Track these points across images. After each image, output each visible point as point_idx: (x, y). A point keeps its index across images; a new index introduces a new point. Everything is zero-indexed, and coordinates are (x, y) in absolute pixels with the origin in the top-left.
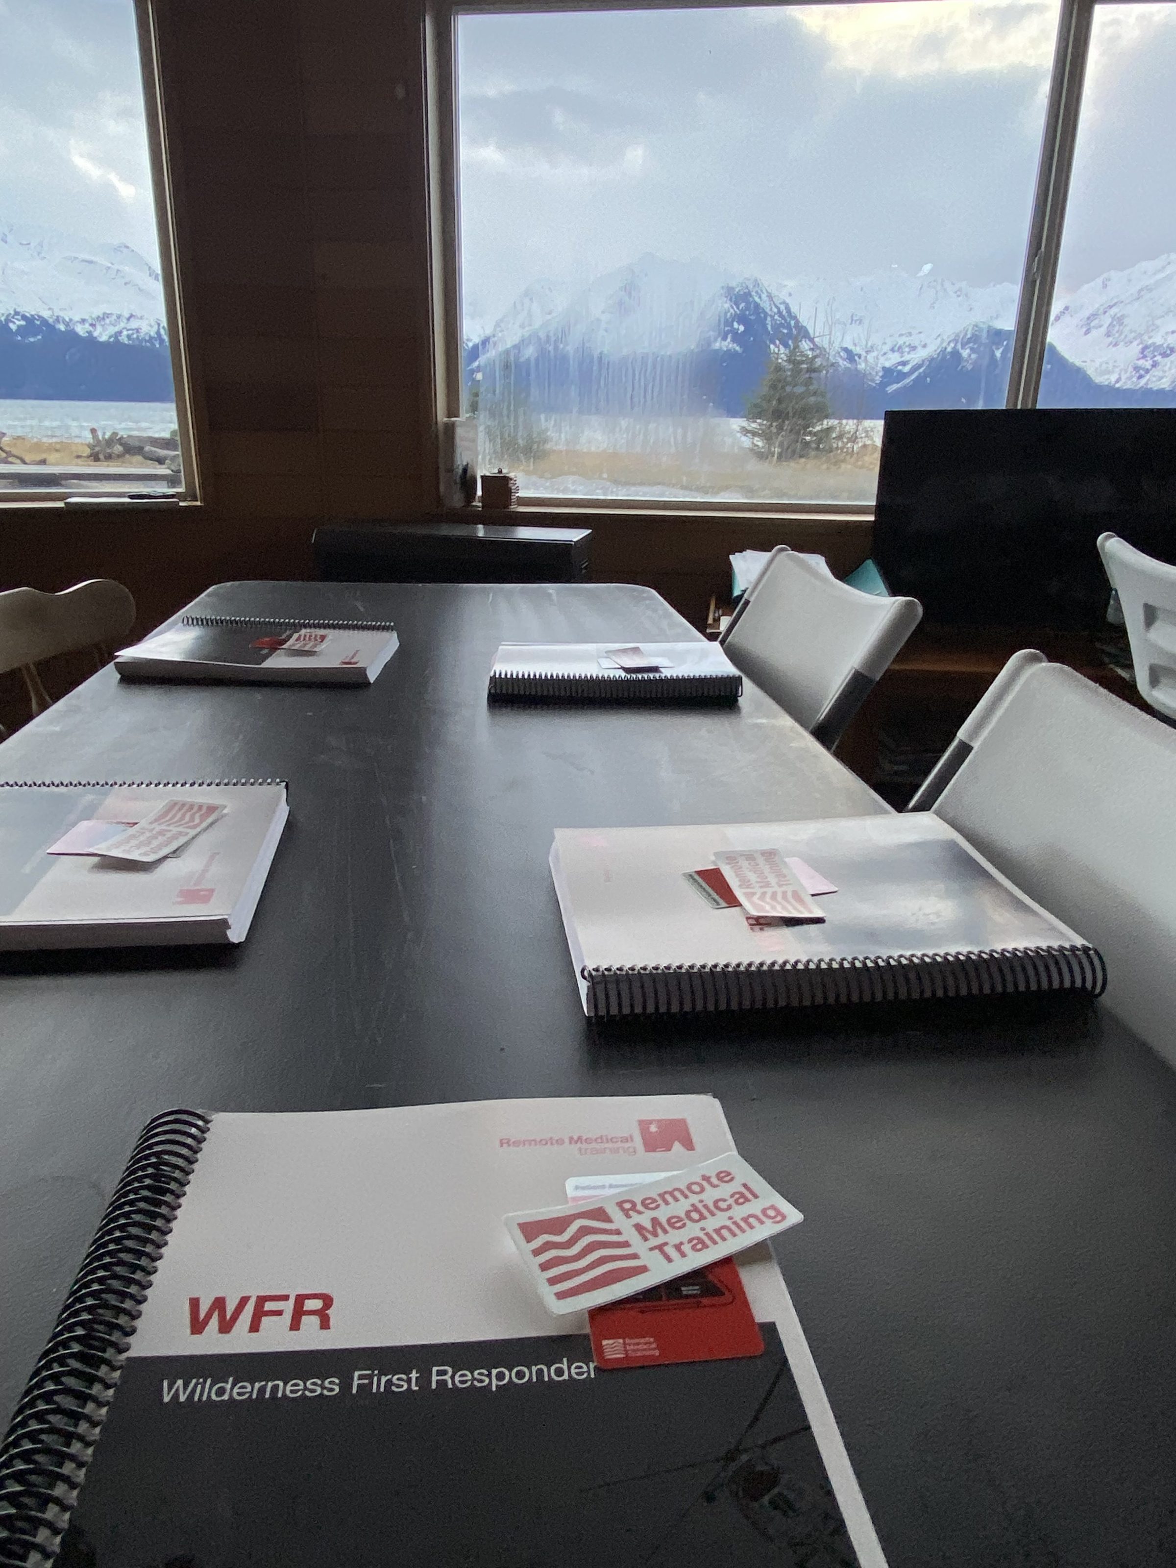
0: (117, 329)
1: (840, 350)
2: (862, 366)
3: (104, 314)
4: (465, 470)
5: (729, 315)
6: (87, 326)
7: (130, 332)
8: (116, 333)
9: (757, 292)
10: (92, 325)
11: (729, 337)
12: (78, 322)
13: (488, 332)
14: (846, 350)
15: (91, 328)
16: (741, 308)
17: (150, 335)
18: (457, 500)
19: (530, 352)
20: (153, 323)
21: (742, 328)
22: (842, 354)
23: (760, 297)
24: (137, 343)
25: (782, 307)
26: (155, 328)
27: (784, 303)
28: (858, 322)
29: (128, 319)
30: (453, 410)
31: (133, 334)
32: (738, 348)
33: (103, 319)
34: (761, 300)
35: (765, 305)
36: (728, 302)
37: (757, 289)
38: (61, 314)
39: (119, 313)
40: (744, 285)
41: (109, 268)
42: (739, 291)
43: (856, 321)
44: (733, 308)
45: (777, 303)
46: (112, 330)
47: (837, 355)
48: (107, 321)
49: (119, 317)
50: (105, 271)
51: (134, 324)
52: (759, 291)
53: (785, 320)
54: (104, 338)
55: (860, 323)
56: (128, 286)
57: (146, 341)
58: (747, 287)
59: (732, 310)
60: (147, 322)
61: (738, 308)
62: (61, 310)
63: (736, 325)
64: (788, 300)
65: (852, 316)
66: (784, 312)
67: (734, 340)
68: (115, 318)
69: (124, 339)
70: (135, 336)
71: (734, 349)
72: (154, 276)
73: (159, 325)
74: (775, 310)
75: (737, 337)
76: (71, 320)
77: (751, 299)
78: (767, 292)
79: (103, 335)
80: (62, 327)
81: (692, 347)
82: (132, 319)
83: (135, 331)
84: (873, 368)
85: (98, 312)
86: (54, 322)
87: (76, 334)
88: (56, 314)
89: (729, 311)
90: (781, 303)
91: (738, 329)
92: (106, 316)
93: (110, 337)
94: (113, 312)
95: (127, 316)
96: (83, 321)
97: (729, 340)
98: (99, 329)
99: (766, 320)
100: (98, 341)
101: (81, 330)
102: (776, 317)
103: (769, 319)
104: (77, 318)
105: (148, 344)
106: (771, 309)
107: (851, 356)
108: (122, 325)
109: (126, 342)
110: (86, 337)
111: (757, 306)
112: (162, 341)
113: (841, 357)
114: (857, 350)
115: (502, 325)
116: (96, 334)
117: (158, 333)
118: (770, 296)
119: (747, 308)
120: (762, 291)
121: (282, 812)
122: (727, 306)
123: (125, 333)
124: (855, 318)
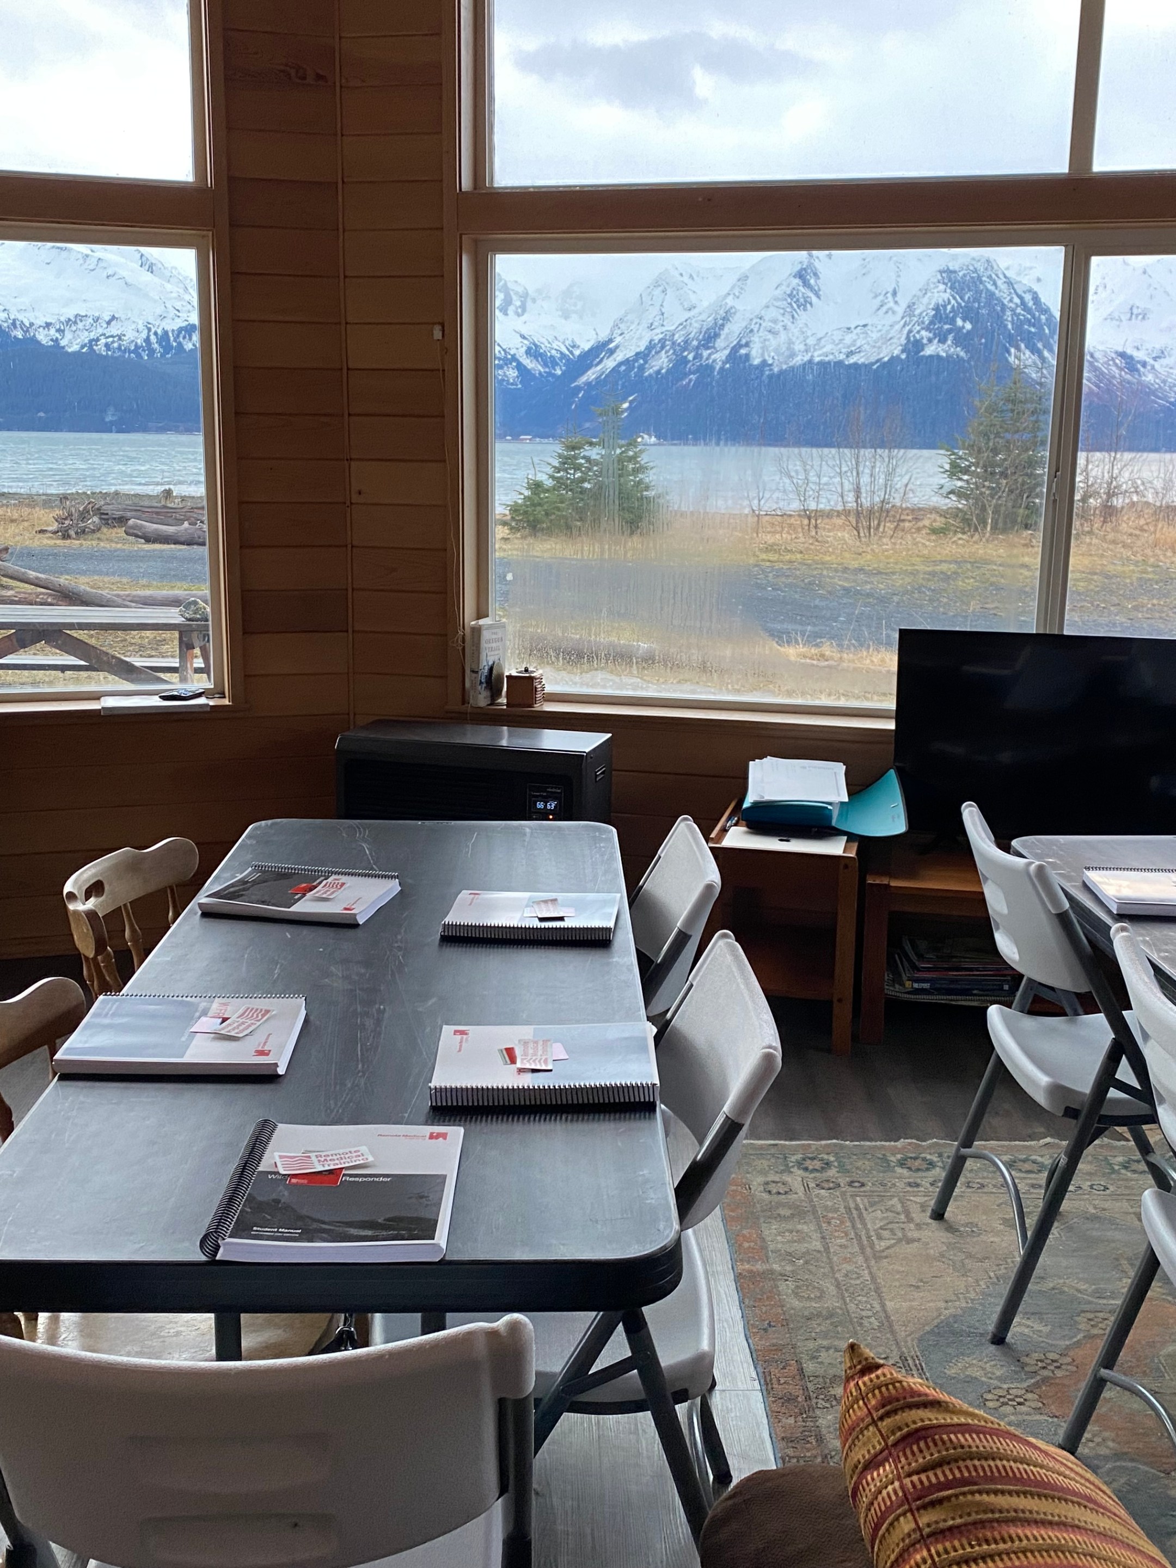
0: (93, 335)
1: (1114, 356)
2: (1149, 378)
3: (76, 316)
4: (491, 669)
5: (949, 307)
6: (52, 331)
7: (111, 339)
8: (91, 341)
9: (990, 277)
10: (58, 330)
11: (950, 337)
12: (40, 326)
13: (603, 336)
14: (1122, 355)
15: (58, 335)
16: (966, 298)
17: (136, 344)
18: (481, 699)
19: (662, 362)
20: (141, 327)
21: (968, 326)
22: (1117, 361)
23: (995, 284)
24: (117, 354)
25: (1028, 297)
26: (144, 335)
27: (1030, 291)
28: (1140, 317)
29: (109, 323)
30: (481, 613)
31: (113, 342)
32: (962, 354)
33: (75, 323)
34: (996, 288)
35: (1002, 292)
36: (948, 291)
37: (989, 273)
38: (20, 317)
39: (97, 314)
40: (971, 268)
41: (87, 256)
42: (965, 275)
43: (1137, 315)
44: (955, 298)
45: (1020, 292)
46: (85, 337)
47: (1111, 363)
48: (80, 325)
49: (96, 320)
50: (81, 261)
51: (114, 330)
52: (994, 276)
53: (1034, 317)
54: (75, 348)
55: (1144, 318)
56: (111, 279)
57: (130, 352)
58: (976, 271)
59: (953, 302)
60: (134, 326)
61: (962, 298)
62: (19, 311)
63: (959, 322)
64: (1036, 288)
65: (1131, 309)
66: (1031, 304)
67: (957, 342)
68: (90, 320)
69: (100, 348)
70: (116, 345)
71: (958, 356)
72: (147, 267)
73: (149, 330)
74: (1017, 300)
75: (961, 339)
76: (32, 324)
77: (981, 287)
78: (1005, 277)
79: (72, 343)
80: (20, 334)
81: (896, 352)
82: (113, 323)
83: (116, 339)
84: (1164, 382)
85: (70, 313)
86: (8, 327)
87: (38, 343)
88: (12, 317)
89: (949, 302)
90: (1025, 292)
91: (963, 327)
92: (79, 318)
93: (83, 347)
94: (89, 314)
95: (107, 319)
96: (48, 325)
97: (949, 342)
98: (68, 335)
99: (1004, 314)
100: (67, 352)
101: (43, 337)
102: (1019, 310)
103: (1009, 313)
104: (40, 321)
105: (133, 355)
106: (1011, 301)
107: (1130, 363)
108: (100, 331)
109: (104, 353)
110: (50, 346)
111: (991, 295)
112: (152, 352)
113: (1116, 365)
114: (1139, 355)
115: (622, 326)
116: (63, 343)
117: (147, 340)
118: (1010, 283)
119: (976, 300)
120: (997, 275)
121: (303, 1013)
122: (946, 296)
123: (103, 341)
124: (1135, 311)
